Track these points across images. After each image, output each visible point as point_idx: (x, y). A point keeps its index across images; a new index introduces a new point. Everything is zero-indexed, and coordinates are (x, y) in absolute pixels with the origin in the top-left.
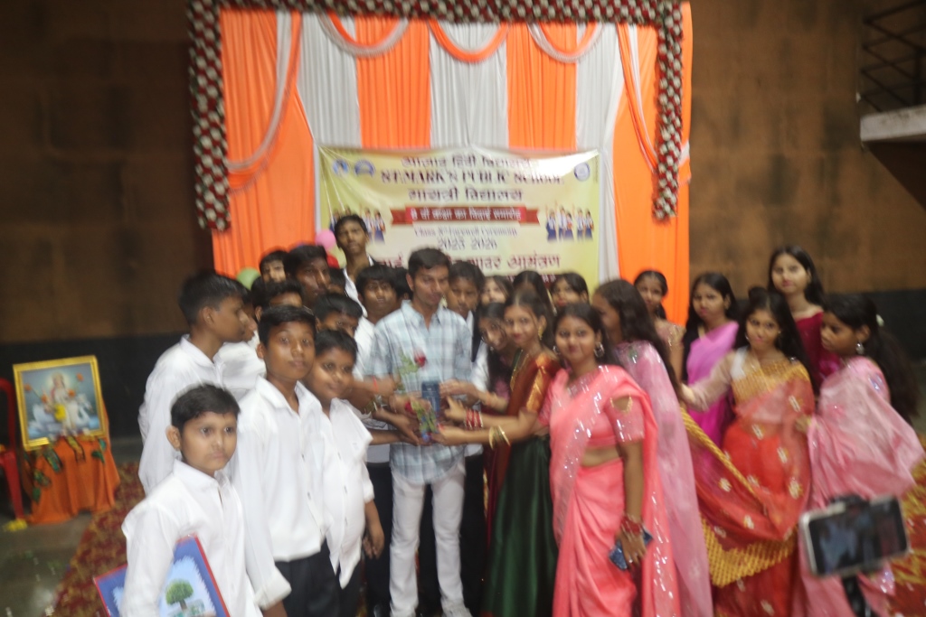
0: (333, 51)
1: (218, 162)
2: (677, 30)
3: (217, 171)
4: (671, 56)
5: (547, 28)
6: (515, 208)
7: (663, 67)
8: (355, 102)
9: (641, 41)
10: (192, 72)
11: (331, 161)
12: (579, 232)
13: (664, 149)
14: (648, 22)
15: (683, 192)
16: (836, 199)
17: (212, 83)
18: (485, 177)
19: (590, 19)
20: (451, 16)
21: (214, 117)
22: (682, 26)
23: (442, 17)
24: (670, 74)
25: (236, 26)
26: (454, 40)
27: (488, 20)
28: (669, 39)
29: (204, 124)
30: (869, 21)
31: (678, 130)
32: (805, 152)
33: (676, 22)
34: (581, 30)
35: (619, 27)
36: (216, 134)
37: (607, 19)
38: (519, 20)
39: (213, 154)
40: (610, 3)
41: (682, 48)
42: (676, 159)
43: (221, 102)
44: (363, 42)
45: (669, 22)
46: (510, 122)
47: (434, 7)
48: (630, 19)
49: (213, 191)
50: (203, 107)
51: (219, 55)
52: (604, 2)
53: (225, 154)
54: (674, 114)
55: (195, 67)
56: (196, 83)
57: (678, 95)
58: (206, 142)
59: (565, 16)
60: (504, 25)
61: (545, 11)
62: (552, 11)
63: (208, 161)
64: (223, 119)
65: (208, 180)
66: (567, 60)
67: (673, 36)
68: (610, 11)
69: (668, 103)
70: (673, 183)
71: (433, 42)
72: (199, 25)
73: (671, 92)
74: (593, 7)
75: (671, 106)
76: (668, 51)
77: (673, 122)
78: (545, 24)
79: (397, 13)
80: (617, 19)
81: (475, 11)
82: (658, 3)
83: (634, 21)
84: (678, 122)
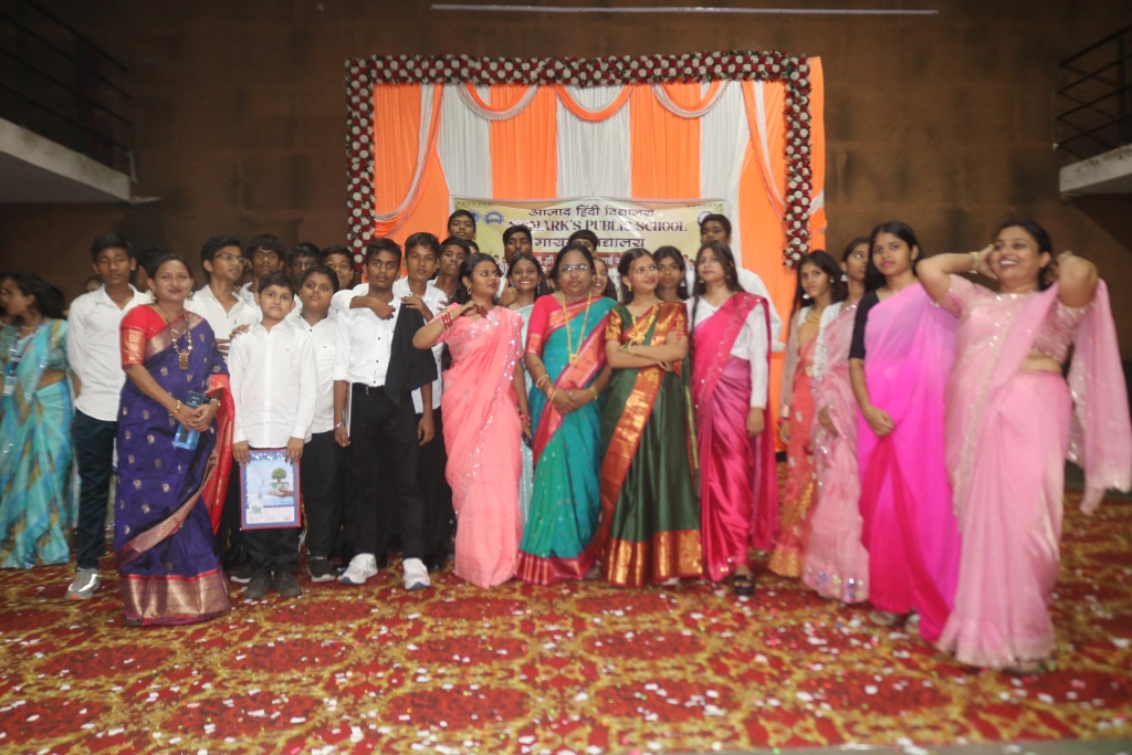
0: (469, 116)
1: (366, 213)
2: (803, 82)
3: (365, 221)
4: (797, 108)
5: (670, 87)
7: (789, 118)
9: (766, 97)
10: (348, 138)
13: (791, 198)
14: (773, 77)
17: (365, 147)
18: (608, 225)
19: (713, 77)
20: (575, 80)
21: (365, 175)
22: (809, 78)
23: (567, 82)
24: (797, 125)
25: (386, 99)
26: (580, 102)
27: (611, 83)
28: (797, 92)
29: (356, 181)
31: (807, 179)
33: (803, 75)
34: (705, 87)
35: (744, 82)
36: (365, 190)
37: (733, 77)
38: (643, 81)
39: (363, 206)
40: (732, 61)
41: (809, 100)
42: (805, 208)
43: (371, 163)
44: (495, 107)
45: (795, 75)
46: (633, 174)
47: (559, 73)
48: (753, 75)
49: (361, 238)
50: (356, 167)
51: (371, 123)
52: (725, 60)
53: (373, 206)
54: (800, 165)
55: (351, 134)
56: (351, 147)
57: (806, 144)
58: (357, 196)
59: (686, 75)
60: (626, 87)
61: (665, 72)
62: (673, 72)
63: (357, 212)
64: (372, 176)
65: (357, 229)
66: (690, 116)
67: (800, 88)
68: (732, 68)
69: (795, 153)
70: (803, 232)
71: (559, 105)
72: (355, 99)
73: (798, 142)
74: (714, 65)
75: (797, 156)
76: (794, 103)
77: (800, 172)
78: (667, 83)
79: (526, 81)
80: (741, 75)
81: (598, 75)
82: (783, 58)
83: (759, 77)
84: (806, 171)
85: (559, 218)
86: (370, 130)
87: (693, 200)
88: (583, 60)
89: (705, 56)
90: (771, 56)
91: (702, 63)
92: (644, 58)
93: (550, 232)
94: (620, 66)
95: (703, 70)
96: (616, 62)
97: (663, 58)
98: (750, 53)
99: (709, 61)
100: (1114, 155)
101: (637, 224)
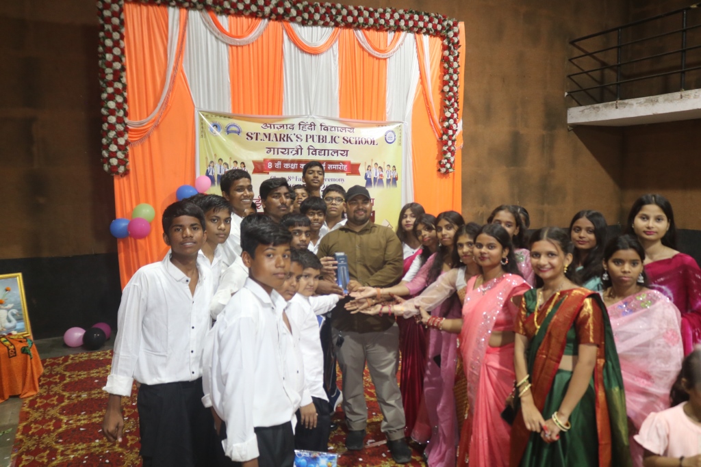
0: (211, 39)
2: (456, 40)
3: (120, 127)
4: (451, 58)
5: (367, 32)
6: (344, 163)
7: (446, 65)
8: (227, 79)
9: (431, 46)
10: (101, 49)
11: (208, 123)
12: (388, 181)
13: (446, 124)
14: (437, 33)
15: (458, 154)
16: (552, 164)
17: (117, 59)
18: (322, 139)
19: (398, 29)
20: (299, 19)
21: (118, 85)
22: (459, 37)
23: (293, 19)
24: (451, 71)
25: (135, 15)
26: (301, 37)
27: (326, 25)
28: (450, 45)
29: (110, 90)
30: (572, 43)
31: (456, 110)
32: (533, 130)
33: (456, 35)
34: (390, 35)
35: (417, 35)
36: (119, 99)
37: (410, 30)
38: (348, 26)
39: (117, 114)
40: (411, 18)
41: (459, 53)
42: (455, 131)
43: (123, 74)
44: (234, 33)
45: (451, 34)
46: (340, 99)
47: (287, 11)
48: (425, 30)
49: (116, 143)
50: (110, 77)
51: (122, 37)
52: (407, 16)
53: (126, 114)
54: (453, 100)
55: (104, 45)
56: (104, 58)
57: (456, 86)
58: (112, 105)
59: (381, 25)
60: (337, 29)
61: (366, 20)
62: (371, 21)
63: (112, 119)
64: (125, 87)
65: (112, 134)
66: (381, 57)
67: (453, 44)
68: (411, 24)
69: (449, 91)
70: (452, 148)
71: (286, 37)
72: (107, 13)
73: (451, 83)
74: (399, 20)
75: (451, 94)
76: (450, 54)
77: (452, 105)
78: (366, 29)
79: (260, 14)
80: (416, 30)
81: (317, 17)
82: (445, 20)
83: (428, 32)
84: (456, 105)
85: (284, 131)
86: (123, 44)
87: (381, 122)
88: (306, 3)
89: (394, 12)
90: (437, 17)
91: (392, 17)
92: (351, 8)
93: (279, 142)
94: (334, 12)
95: (392, 23)
96: (331, 8)
97: (365, 9)
98: (423, 13)
99: (397, 16)
100: (612, 105)
101: (344, 138)
